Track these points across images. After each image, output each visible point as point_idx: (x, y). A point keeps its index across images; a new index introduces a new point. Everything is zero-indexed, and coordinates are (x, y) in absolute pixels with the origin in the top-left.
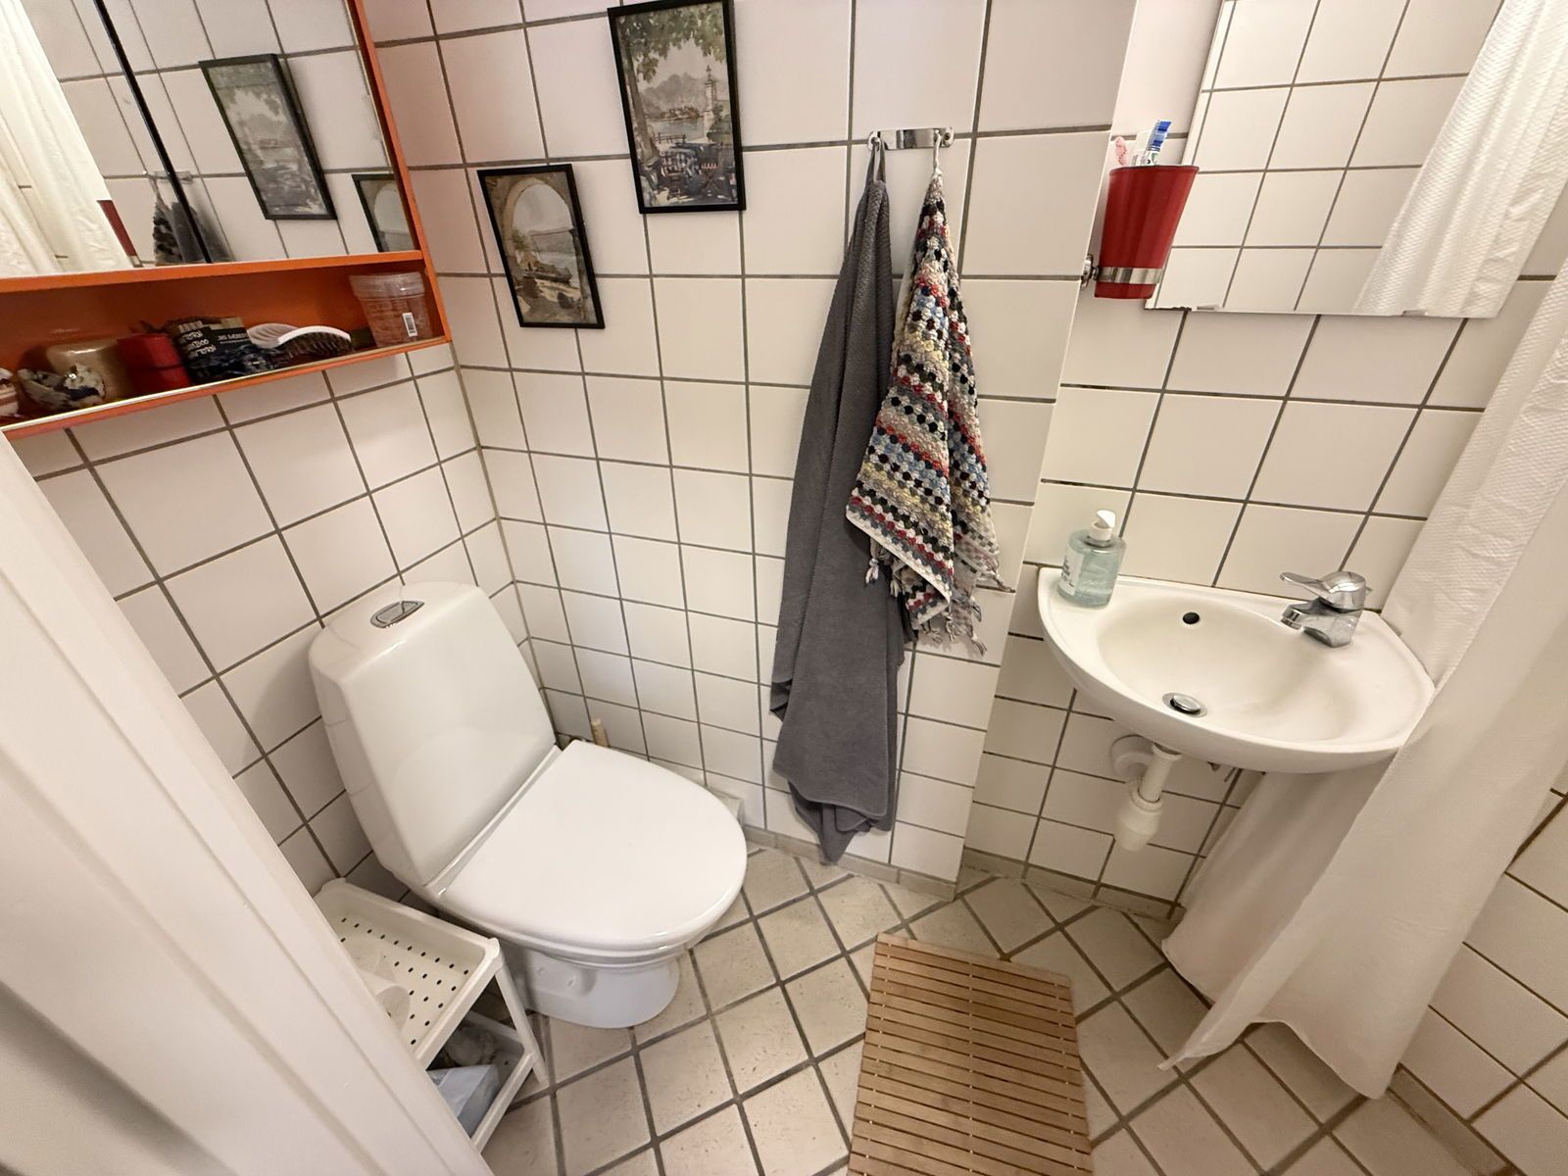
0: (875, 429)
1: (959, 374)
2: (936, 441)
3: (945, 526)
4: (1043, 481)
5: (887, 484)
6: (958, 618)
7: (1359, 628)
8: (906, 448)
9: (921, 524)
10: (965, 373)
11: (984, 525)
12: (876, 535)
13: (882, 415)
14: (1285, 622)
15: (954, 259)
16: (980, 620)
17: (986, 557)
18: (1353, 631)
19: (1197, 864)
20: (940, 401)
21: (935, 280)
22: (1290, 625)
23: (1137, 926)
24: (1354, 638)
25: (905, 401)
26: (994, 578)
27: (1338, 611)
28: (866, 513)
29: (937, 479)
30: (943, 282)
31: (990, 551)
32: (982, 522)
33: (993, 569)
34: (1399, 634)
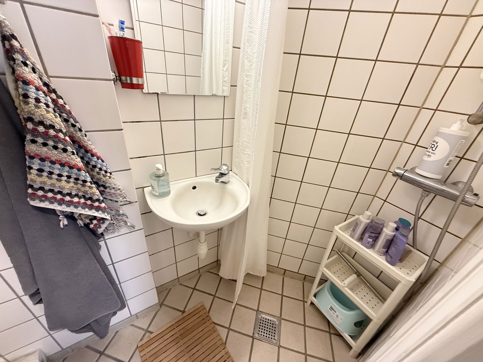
0: (27, 157)
1: (69, 123)
2: (70, 156)
3: (93, 191)
4: (130, 158)
5: (49, 182)
6: (118, 220)
7: (230, 176)
8: (53, 163)
9: (79, 194)
10: (73, 122)
11: (113, 183)
12: (55, 207)
13: (27, 149)
14: (216, 182)
15: (39, 66)
16: (128, 218)
17: (120, 195)
18: (229, 178)
19: (218, 248)
20: (63, 137)
21: (30, 77)
22: (217, 182)
23: (212, 273)
24: (230, 179)
25: (40, 140)
26: (127, 201)
27: (225, 174)
28: (43, 199)
29: (79, 172)
30: (36, 79)
31: (120, 192)
32: (111, 182)
33: (125, 198)
34: (237, 175)
